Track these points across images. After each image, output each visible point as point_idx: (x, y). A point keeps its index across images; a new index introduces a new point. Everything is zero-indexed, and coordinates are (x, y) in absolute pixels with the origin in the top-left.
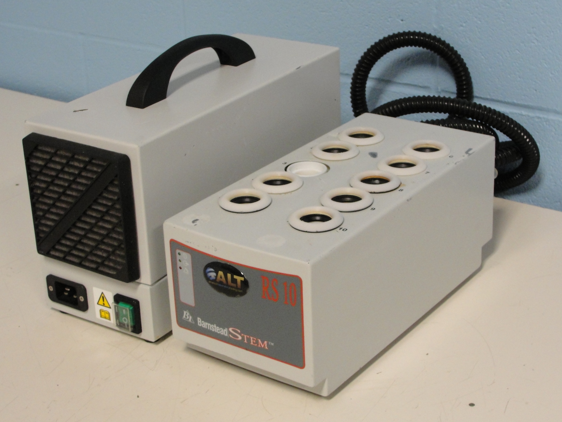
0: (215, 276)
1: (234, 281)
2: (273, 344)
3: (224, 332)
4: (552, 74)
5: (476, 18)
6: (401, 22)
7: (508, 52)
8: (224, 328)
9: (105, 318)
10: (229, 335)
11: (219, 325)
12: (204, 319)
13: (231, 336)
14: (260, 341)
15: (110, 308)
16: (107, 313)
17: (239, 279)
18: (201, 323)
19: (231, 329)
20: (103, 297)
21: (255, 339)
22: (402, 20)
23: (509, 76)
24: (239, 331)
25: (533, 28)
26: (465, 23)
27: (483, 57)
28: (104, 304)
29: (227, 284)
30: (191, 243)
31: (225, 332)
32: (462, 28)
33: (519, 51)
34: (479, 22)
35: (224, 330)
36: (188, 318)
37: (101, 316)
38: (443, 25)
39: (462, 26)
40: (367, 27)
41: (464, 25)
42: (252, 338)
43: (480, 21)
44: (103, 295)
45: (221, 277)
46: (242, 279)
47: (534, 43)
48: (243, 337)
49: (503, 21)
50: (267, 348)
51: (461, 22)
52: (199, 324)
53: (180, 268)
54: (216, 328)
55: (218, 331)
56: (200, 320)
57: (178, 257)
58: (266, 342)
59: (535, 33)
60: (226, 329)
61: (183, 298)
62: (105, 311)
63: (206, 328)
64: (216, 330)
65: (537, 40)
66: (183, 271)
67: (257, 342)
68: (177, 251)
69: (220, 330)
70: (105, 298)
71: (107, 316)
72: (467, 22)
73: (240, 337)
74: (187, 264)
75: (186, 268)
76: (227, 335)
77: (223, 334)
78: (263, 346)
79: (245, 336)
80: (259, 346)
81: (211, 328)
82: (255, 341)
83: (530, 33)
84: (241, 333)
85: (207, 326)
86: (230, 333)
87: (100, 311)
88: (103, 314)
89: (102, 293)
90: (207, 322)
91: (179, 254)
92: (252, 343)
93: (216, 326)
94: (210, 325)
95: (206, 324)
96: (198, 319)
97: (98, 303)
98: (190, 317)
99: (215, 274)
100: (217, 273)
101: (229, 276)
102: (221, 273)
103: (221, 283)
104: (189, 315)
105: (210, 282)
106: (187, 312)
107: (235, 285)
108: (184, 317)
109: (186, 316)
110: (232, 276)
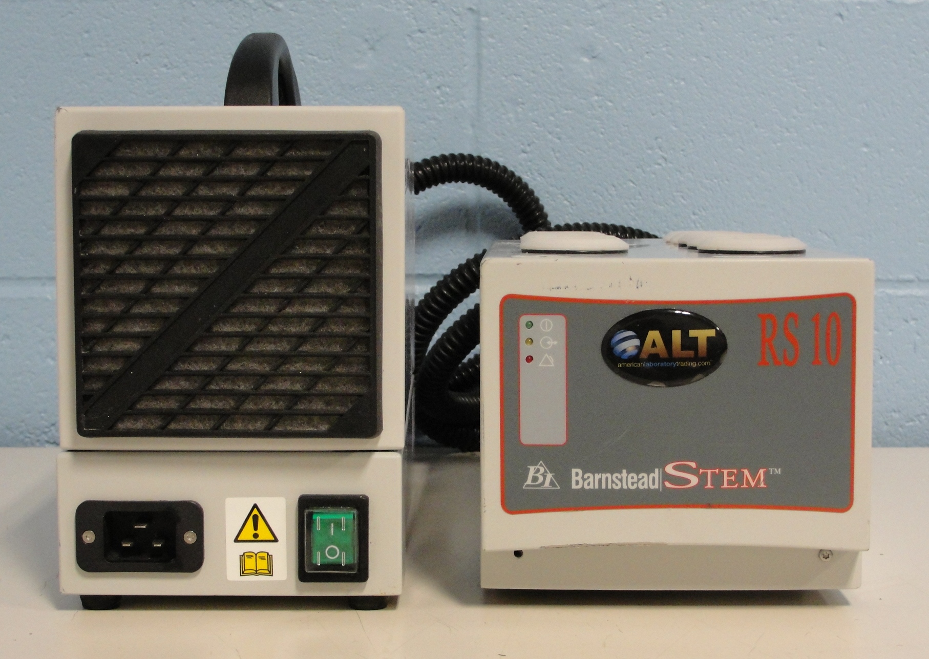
0: (637, 347)
1: (690, 343)
2: (778, 471)
3: (650, 481)
4: (694, 214)
5: (550, 133)
7: (614, 186)
8: (649, 471)
9: (256, 573)
10: (663, 483)
11: (636, 468)
12: (589, 468)
13: (668, 485)
14: (746, 472)
15: (276, 540)
16: (262, 558)
17: (702, 335)
18: (580, 480)
19: (669, 469)
20: (255, 516)
21: (735, 471)
24: (693, 465)
25: (656, 138)
26: (529, 145)
27: (565, 202)
28: (256, 536)
29: (671, 358)
30: (566, 287)
31: (654, 479)
32: (524, 155)
33: (633, 183)
34: (558, 141)
35: (652, 475)
36: (541, 479)
37: (243, 573)
39: (524, 152)
41: (528, 149)
42: (725, 472)
43: (559, 139)
44: (255, 512)
45: (654, 344)
46: (711, 333)
47: (659, 164)
48: (703, 479)
49: (602, 133)
50: (762, 485)
51: (523, 144)
52: (574, 486)
53: (529, 359)
54: (627, 478)
55: (633, 484)
56: (580, 471)
57: (524, 333)
58: (761, 471)
59: (660, 148)
60: (657, 470)
61: (530, 435)
62: (256, 555)
63: (597, 487)
64: (627, 484)
65: (666, 159)
66: (539, 363)
67: (740, 477)
68: (524, 320)
69: (639, 480)
70: (260, 519)
71: (263, 565)
72: (533, 142)
73: (694, 480)
74: (551, 343)
75: (546, 355)
76: (656, 486)
77: (646, 487)
78: (753, 484)
79: (709, 472)
80: (745, 486)
81: (613, 482)
82: (733, 478)
83: (651, 148)
84: (699, 466)
85: (600, 481)
86: (666, 477)
87: (242, 557)
88: (250, 564)
89: (255, 506)
90: (599, 473)
91: (530, 325)
92: (725, 486)
93: (628, 473)
94: (609, 475)
95: (597, 476)
96: (574, 471)
97: (238, 537)
98: (549, 476)
99: (636, 342)
100: (642, 337)
101: (676, 335)
102: (654, 335)
103: (654, 357)
104: (545, 472)
105: (620, 365)
106: (541, 465)
107: (691, 353)
108: (529, 482)
109: (535, 479)
110: (685, 335)
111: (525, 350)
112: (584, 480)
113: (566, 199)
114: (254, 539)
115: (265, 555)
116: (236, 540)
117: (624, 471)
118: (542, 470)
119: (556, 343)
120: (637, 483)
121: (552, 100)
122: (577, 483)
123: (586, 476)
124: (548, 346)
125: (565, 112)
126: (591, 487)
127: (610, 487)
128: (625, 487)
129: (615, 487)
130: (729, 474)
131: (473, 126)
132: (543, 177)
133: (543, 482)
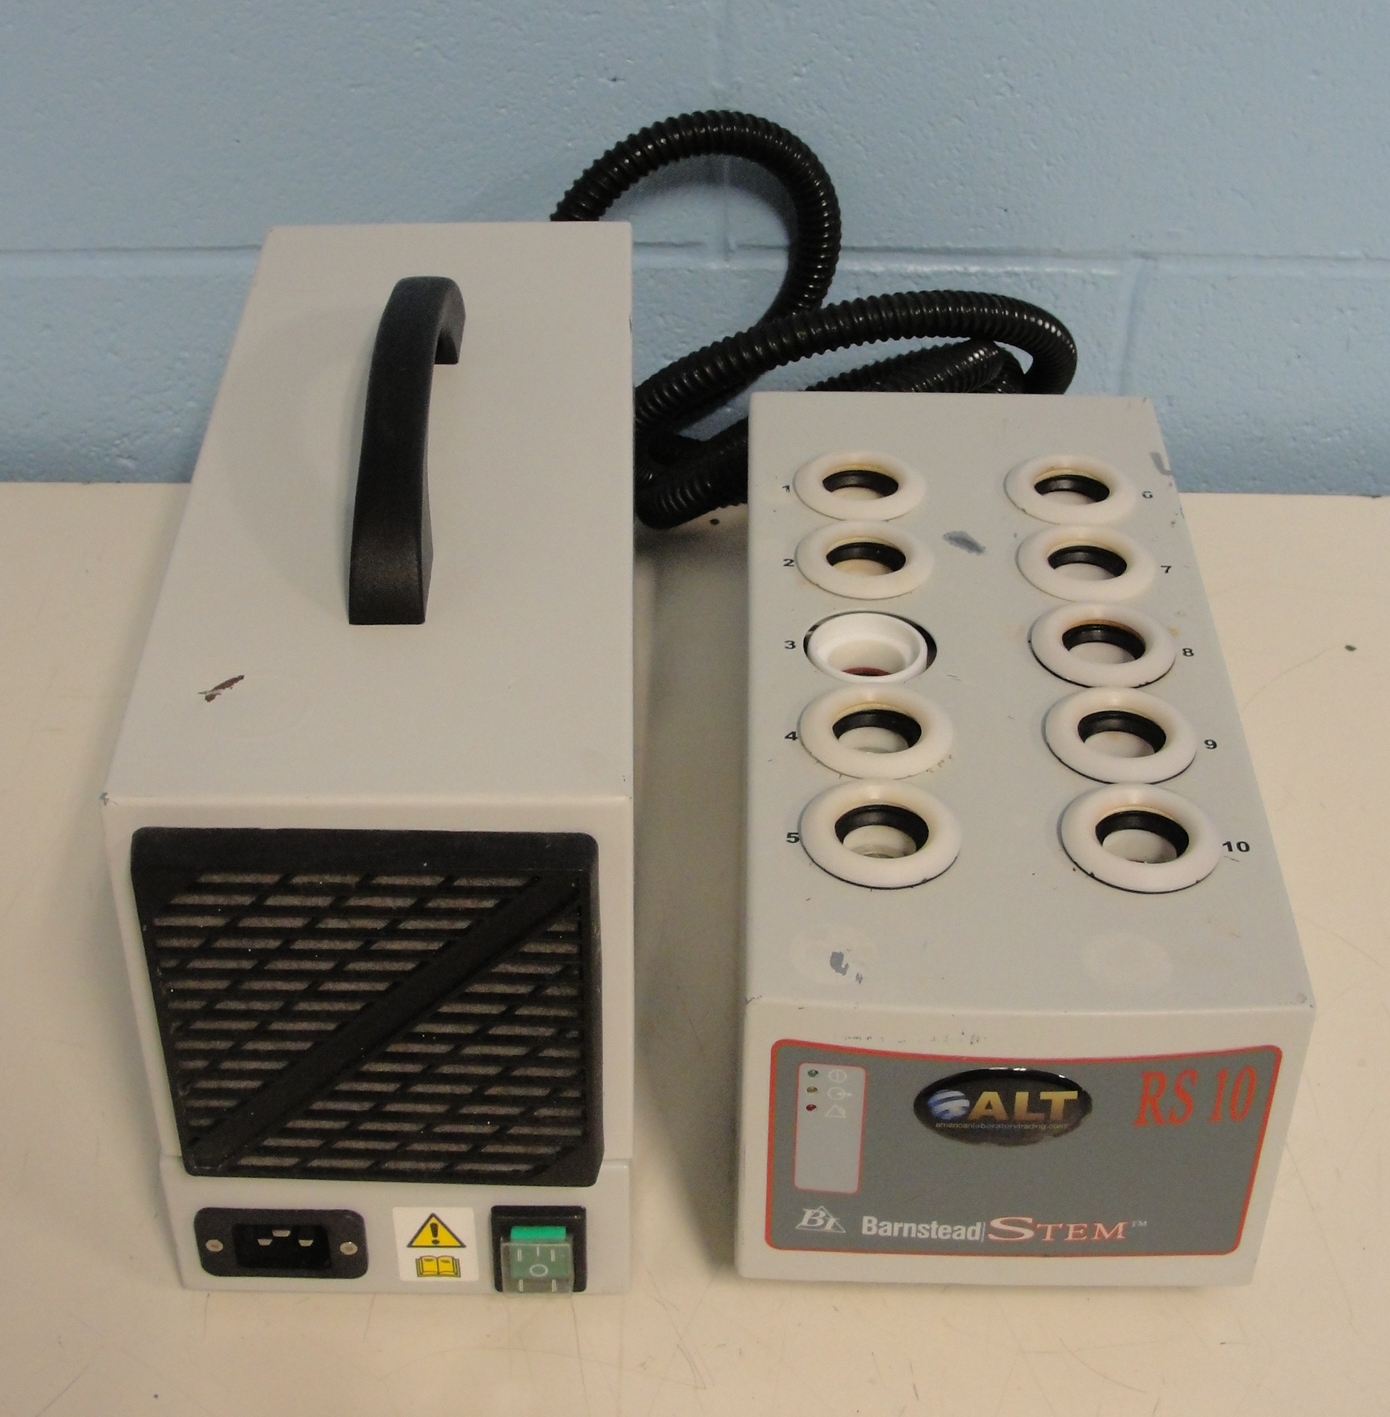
0: (964, 1107)
1: (1039, 1106)
2: (1143, 1224)
3: (968, 1233)
4: (1048, 164)
5: (839, 49)
6: (612, 85)
7: (931, 124)
8: (968, 1224)
9: (439, 1274)
10: (986, 1234)
11: (950, 1220)
12: (886, 1217)
13: (991, 1236)
14: (1099, 1226)
15: (462, 1246)
16: (447, 1262)
17: (1058, 1098)
18: (874, 1226)
19: (996, 1223)
20: (434, 1225)
21: (1085, 1225)
22: (614, 80)
23: (932, 185)
24: (1030, 1220)
25: (1000, 58)
26: (805, 65)
28: (436, 1242)
29: (1011, 1120)
30: (866, 1038)
31: (974, 1231)
32: (796, 79)
33: (960, 119)
34: (848, 59)
35: (971, 1228)
36: (820, 1222)
37: (420, 1273)
39: (797, 74)
40: (502, 111)
41: (804, 70)
42: (1072, 1226)
43: (852, 56)
44: (433, 1220)
45: (989, 1106)
46: (1072, 1095)
47: (1002, 94)
48: (1040, 1232)
49: (917, 49)
50: (1120, 1236)
51: (796, 64)
52: (865, 1231)
53: (810, 1108)
54: (937, 1229)
55: (945, 1234)
56: (875, 1220)
57: (805, 1081)
58: (1121, 1226)
59: (1004, 71)
60: (979, 1224)
61: (805, 1179)
62: (437, 1259)
63: (896, 1234)
64: (937, 1234)
65: (1011, 87)
66: (825, 1113)
67: (1090, 1230)
68: (805, 1068)
69: (953, 1231)
70: (440, 1227)
71: (447, 1267)
72: (811, 62)
73: (1028, 1234)
74: (843, 1094)
75: (836, 1105)
76: (977, 1237)
77: (963, 1237)
78: (1107, 1236)
79: (1050, 1227)
80: (1096, 1237)
81: (918, 1231)
82: (1081, 1231)
83: (990, 71)
84: (1035, 1223)
85: (901, 1230)
86: (991, 1230)
87: (419, 1262)
88: (428, 1267)
89: (433, 1216)
90: (899, 1222)
91: (813, 1074)
92: (1070, 1237)
93: (940, 1224)
94: (913, 1226)
95: (897, 1226)
96: (866, 1219)
97: (412, 1242)
98: (832, 1221)
100: (973, 1099)
101: (1022, 1097)
102: (990, 1096)
103: (987, 1119)
104: (827, 1216)
105: (938, 1125)
106: (822, 1209)
107: (1040, 1116)
108: (805, 1222)
109: (813, 1221)
110: (1034, 1097)
111: (805, 1098)
112: (879, 1227)
113: (859, 142)
114: (433, 1245)
115: (450, 1260)
116: (410, 1245)
117: (934, 1222)
118: (822, 1214)
119: (850, 1095)
120: (952, 1234)
122: (870, 1229)
123: (882, 1224)
124: (839, 1096)
125: (862, 18)
126: (889, 1234)
127: (913, 1235)
128: (934, 1236)
129: (919, 1235)
130: (1076, 1229)
131: (719, 37)
133: (824, 1225)
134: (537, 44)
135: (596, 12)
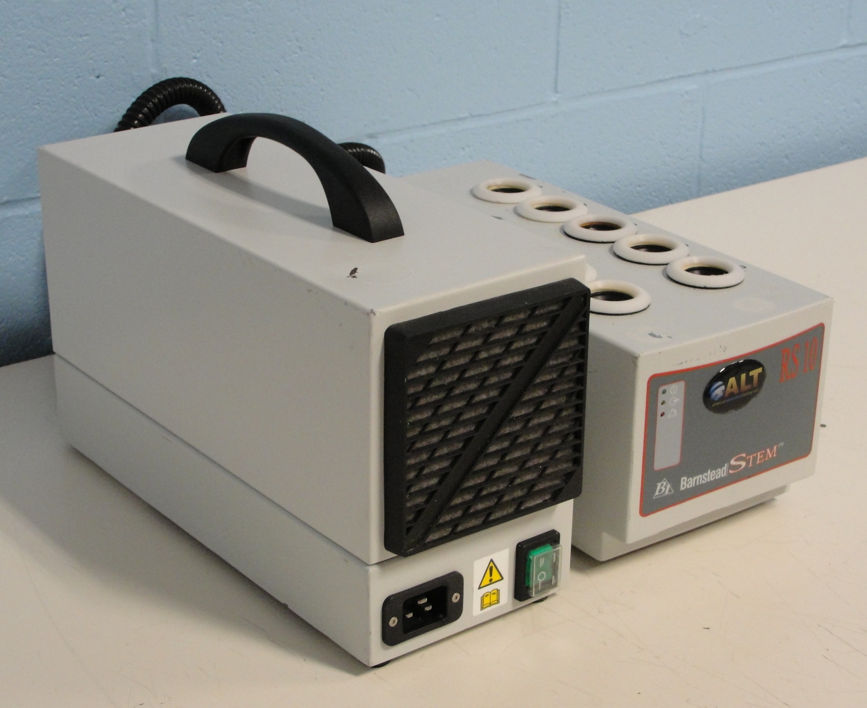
0: (723, 391)
1: (749, 380)
3: (722, 473)
5: (214, 39)
6: (97, 80)
7: (264, 77)
8: (721, 467)
9: (490, 605)
10: (728, 471)
11: (715, 467)
12: (690, 475)
13: (731, 472)
14: (768, 450)
15: (502, 579)
16: (494, 594)
17: (755, 373)
18: (686, 483)
19: (733, 462)
20: (492, 568)
21: (764, 452)
22: (98, 77)
24: (744, 455)
25: (294, 32)
26: (199, 51)
28: (491, 580)
29: (739, 393)
30: (686, 362)
31: (724, 470)
32: (195, 61)
33: (278, 72)
34: (220, 45)
36: (664, 490)
37: (482, 608)
38: (165, 65)
39: (195, 58)
40: (37, 106)
41: (198, 55)
42: (759, 454)
43: (222, 42)
44: (491, 565)
46: (760, 370)
47: (296, 53)
48: (748, 462)
49: (254, 33)
50: (775, 455)
51: (194, 52)
52: (681, 489)
53: (663, 415)
54: (710, 474)
55: (713, 477)
56: (685, 478)
57: (661, 398)
58: (775, 447)
59: (297, 40)
60: (726, 465)
61: (659, 464)
62: (490, 593)
63: (694, 485)
64: (710, 478)
65: (301, 48)
66: (668, 416)
67: (765, 454)
68: (661, 390)
69: (717, 474)
70: (494, 568)
71: (494, 598)
72: (202, 49)
73: (743, 464)
74: (676, 400)
75: (673, 409)
76: (725, 475)
77: (720, 476)
78: (770, 456)
79: (751, 457)
80: (767, 459)
81: (703, 479)
82: (762, 456)
83: (290, 41)
84: (747, 455)
85: (696, 481)
86: (731, 467)
87: (482, 599)
88: (487, 600)
89: (492, 561)
90: (696, 476)
91: (664, 392)
92: (758, 462)
93: (711, 471)
94: (701, 476)
95: (695, 478)
96: (683, 479)
97: (480, 585)
98: (669, 486)
99: (723, 388)
100: (725, 383)
101: (743, 377)
102: (732, 380)
103: (732, 395)
104: (667, 484)
105: (713, 405)
106: (665, 481)
107: (749, 386)
108: (657, 493)
109: (661, 490)
110: (747, 376)
111: (661, 409)
114: (490, 583)
115: (496, 591)
116: (480, 588)
117: (709, 471)
118: (665, 483)
119: (678, 400)
120: (715, 476)
121: (215, 9)
122: (683, 486)
123: (689, 480)
124: (674, 403)
125: (226, 18)
126: (691, 486)
127: (700, 483)
128: (709, 480)
129: (703, 482)
131: (153, 41)
132: (211, 78)
133: (665, 492)
134: (55, 60)
135: (86, 35)
